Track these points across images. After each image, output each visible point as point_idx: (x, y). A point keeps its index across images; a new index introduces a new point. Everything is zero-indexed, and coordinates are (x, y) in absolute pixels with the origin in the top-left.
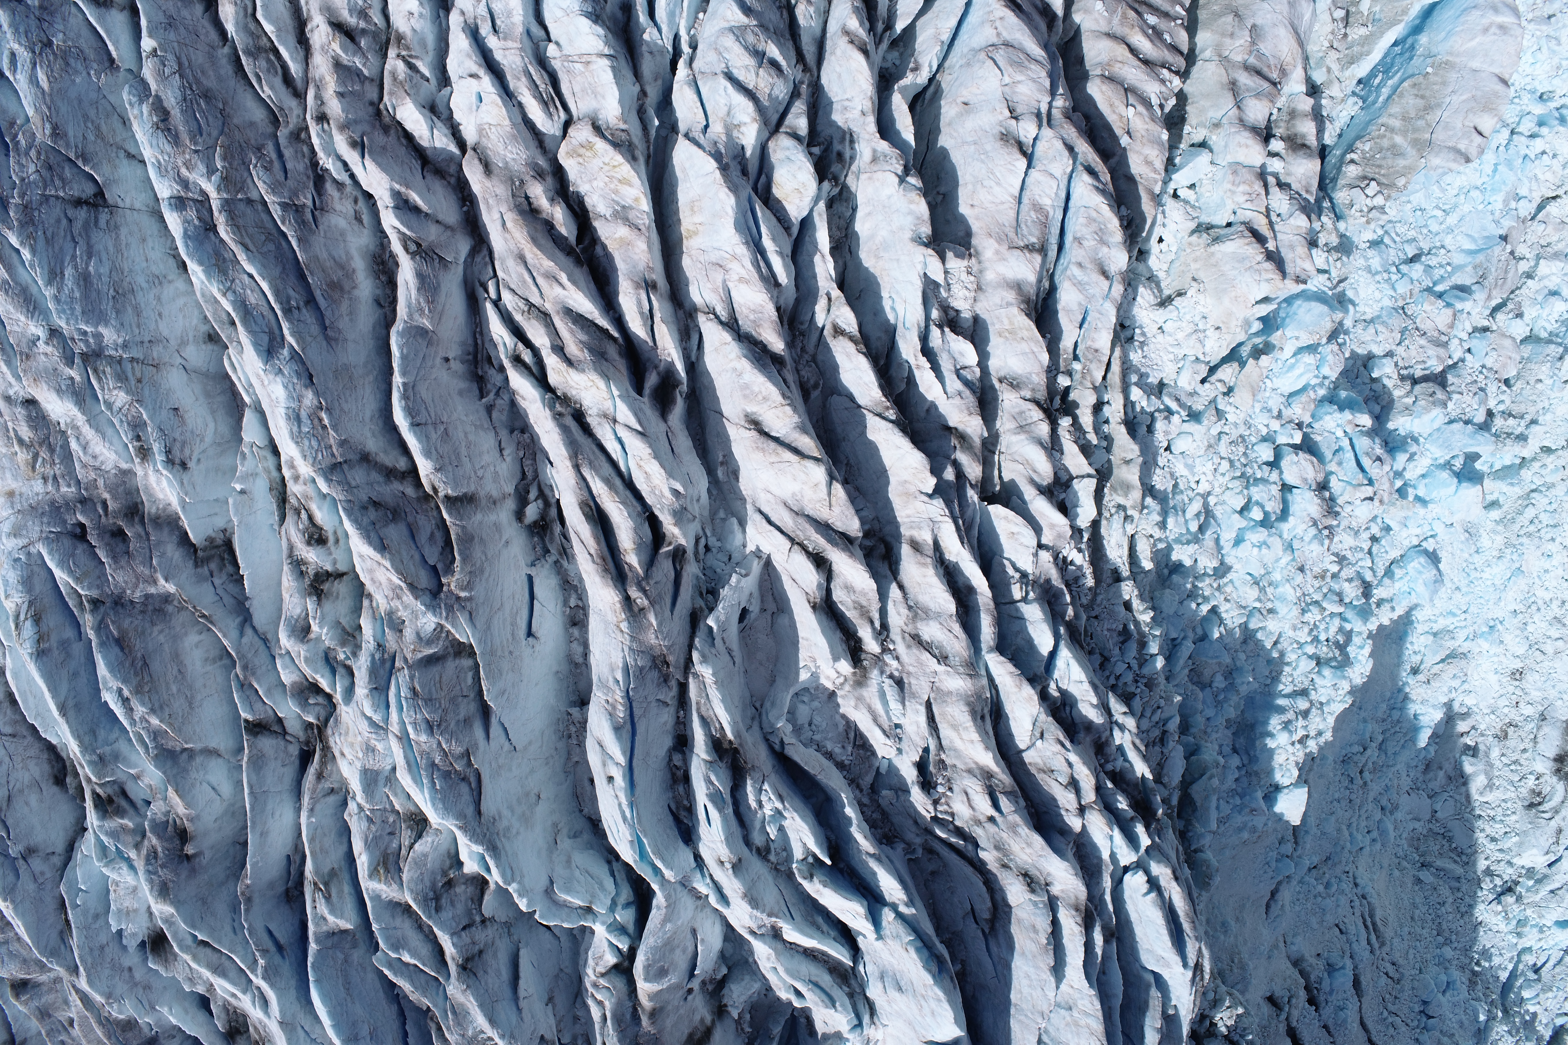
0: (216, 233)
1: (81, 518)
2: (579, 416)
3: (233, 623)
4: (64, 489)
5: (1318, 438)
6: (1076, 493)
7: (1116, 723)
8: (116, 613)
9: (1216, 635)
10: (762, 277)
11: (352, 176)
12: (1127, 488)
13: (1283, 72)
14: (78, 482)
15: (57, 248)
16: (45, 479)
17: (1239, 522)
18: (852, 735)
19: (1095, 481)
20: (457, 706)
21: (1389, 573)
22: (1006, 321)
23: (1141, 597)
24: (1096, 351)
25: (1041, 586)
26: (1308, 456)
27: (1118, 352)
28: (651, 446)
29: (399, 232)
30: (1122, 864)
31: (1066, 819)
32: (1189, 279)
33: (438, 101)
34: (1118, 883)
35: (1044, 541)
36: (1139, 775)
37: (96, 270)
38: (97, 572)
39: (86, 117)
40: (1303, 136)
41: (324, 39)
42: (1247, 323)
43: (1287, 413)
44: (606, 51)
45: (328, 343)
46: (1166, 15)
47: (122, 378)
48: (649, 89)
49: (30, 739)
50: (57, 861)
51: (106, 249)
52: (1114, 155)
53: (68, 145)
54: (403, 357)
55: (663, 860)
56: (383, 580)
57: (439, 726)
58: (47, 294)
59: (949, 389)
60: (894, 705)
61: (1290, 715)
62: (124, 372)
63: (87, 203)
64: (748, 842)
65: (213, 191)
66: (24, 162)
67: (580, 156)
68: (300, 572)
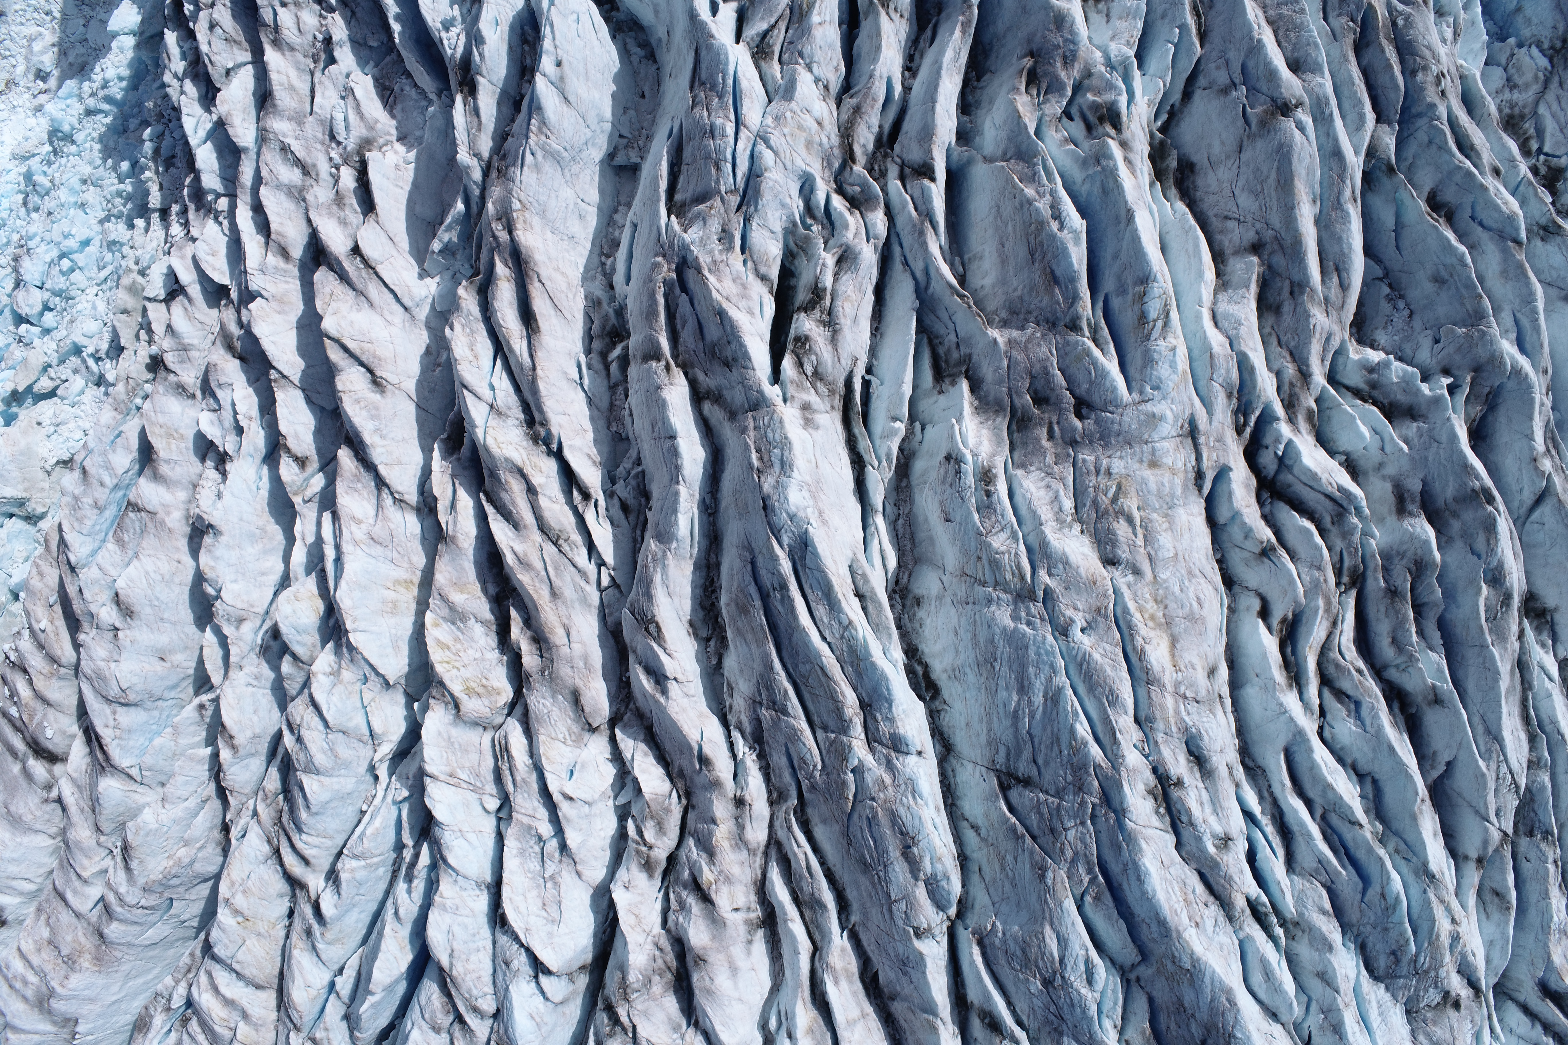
0: (862, 699)
1: (1077, 423)
2: (530, 421)
3: (936, 289)
4: (1090, 459)
8: (1054, 313)
14: (1074, 465)
15: (1049, 731)
16: (1109, 473)
22: (173, 447)
25: (204, 206)
28: (458, 372)
32: (53, 474)
35: (192, 246)
36: (175, 33)
37: (1010, 695)
38: (1067, 361)
39: (1014, 886)
41: (730, 892)
45: (749, 544)
47: (995, 565)
50: (1200, 81)
51: (999, 718)
56: (727, 282)
57: (706, 136)
58: (1064, 678)
59: (230, 394)
60: (339, 116)
62: (993, 571)
63: (1018, 780)
65: (860, 750)
66: (1079, 845)
67: (484, 686)
68: (829, 314)
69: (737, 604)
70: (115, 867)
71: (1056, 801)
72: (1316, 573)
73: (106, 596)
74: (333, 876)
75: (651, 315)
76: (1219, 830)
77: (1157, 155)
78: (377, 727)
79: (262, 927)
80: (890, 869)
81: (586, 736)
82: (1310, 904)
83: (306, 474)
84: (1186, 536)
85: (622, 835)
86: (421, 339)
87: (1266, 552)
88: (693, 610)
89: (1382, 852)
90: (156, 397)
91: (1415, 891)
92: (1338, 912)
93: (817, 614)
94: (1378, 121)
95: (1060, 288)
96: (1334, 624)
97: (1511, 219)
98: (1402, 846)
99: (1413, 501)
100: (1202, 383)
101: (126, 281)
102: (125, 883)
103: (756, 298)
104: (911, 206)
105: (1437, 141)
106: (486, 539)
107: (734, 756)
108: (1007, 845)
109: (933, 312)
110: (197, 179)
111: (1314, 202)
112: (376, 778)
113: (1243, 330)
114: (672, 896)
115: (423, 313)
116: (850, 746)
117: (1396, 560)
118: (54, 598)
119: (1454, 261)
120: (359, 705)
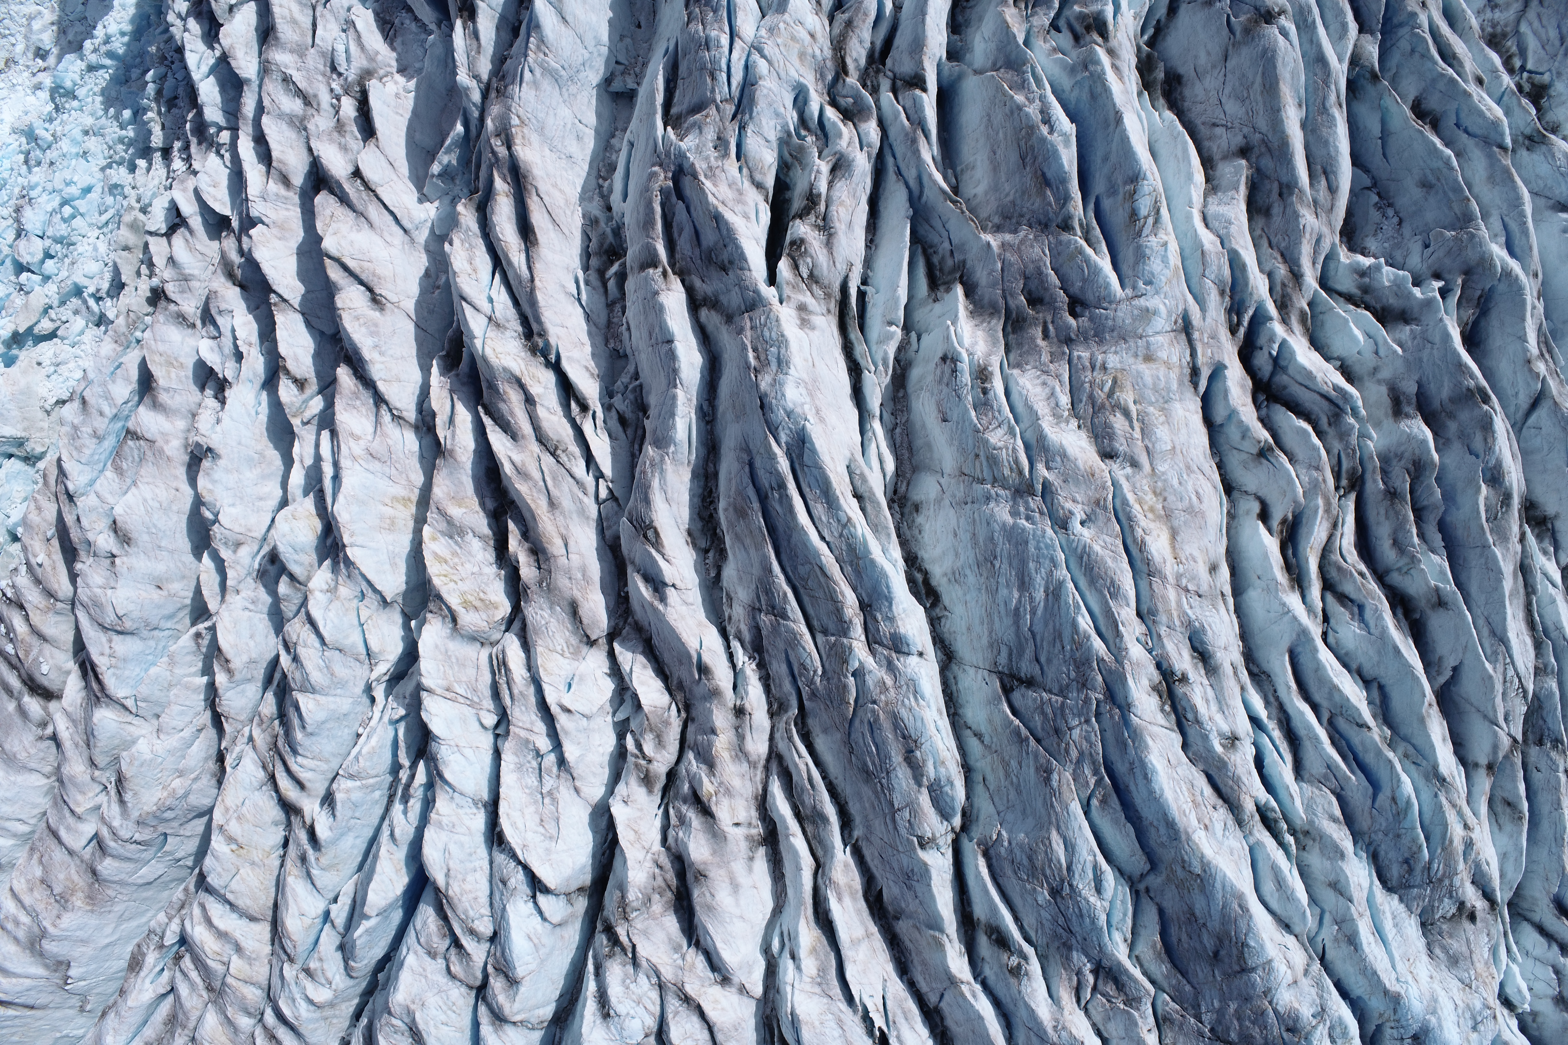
0: (860, 601)
1: (1072, 321)
2: (527, 333)
3: (928, 195)
4: (1086, 355)
8: (1046, 214)
14: (1070, 362)
15: (1051, 627)
16: (1104, 368)
22: (173, 375)
25: (206, 139)
28: (457, 284)
29: (663, 555)
33: (630, 708)
35: (194, 179)
37: (1011, 593)
38: (1060, 260)
39: (1019, 792)
41: (730, 806)
44: (427, 696)
45: (747, 445)
47: (993, 461)
51: (1000, 618)
58: (1064, 571)
59: (230, 321)
60: (340, 48)
62: (990, 467)
63: (1021, 681)
65: (860, 652)
66: (1085, 745)
67: (481, 600)
68: (824, 219)
69: (736, 509)
70: (109, 802)
71: (1060, 699)
72: (1315, 474)
73: (103, 524)
74: (329, 800)
75: (648, 224)
76: (1225, 728)
77: (1145, 67)
78: (374, 646)
79: (257, 856)
80: (892, 776)
81: (585, 649)
82: (1319, 811)
83: (305, 396)
84: (1184, 431)
85: (621, 753)
86: (420, 262)
87: (1263, 453)
88: (691, 519)
89: (1391, 755)
90: (157, 326)
91: (1426, 796)
92: (1349, 819)
93: (815, 513)
94: (1361, 31)
95: (1052, 190)
96: (1335, 526)
97: (1495, 124)
98: (1410, 748)
99: (1409, 403)
100: (1194, 281)
101: (127, 218)
102: (118, 817)
103: (752, 204)
104: (903, 115)
105: (1419, 49)
106: (485, 453)
107: (734, 666)
108: (1010, 751)
109: (927, 221)
110: (200, 113)
111: (1300, 106)
112: (373, 700)
113: (1233, 229)
114: (671, 811)
115: (423, 236)
116: (850, 648)
117: (1394, 462)
118: (51, 532)
119: (1440, 164)
120: (356, 622)
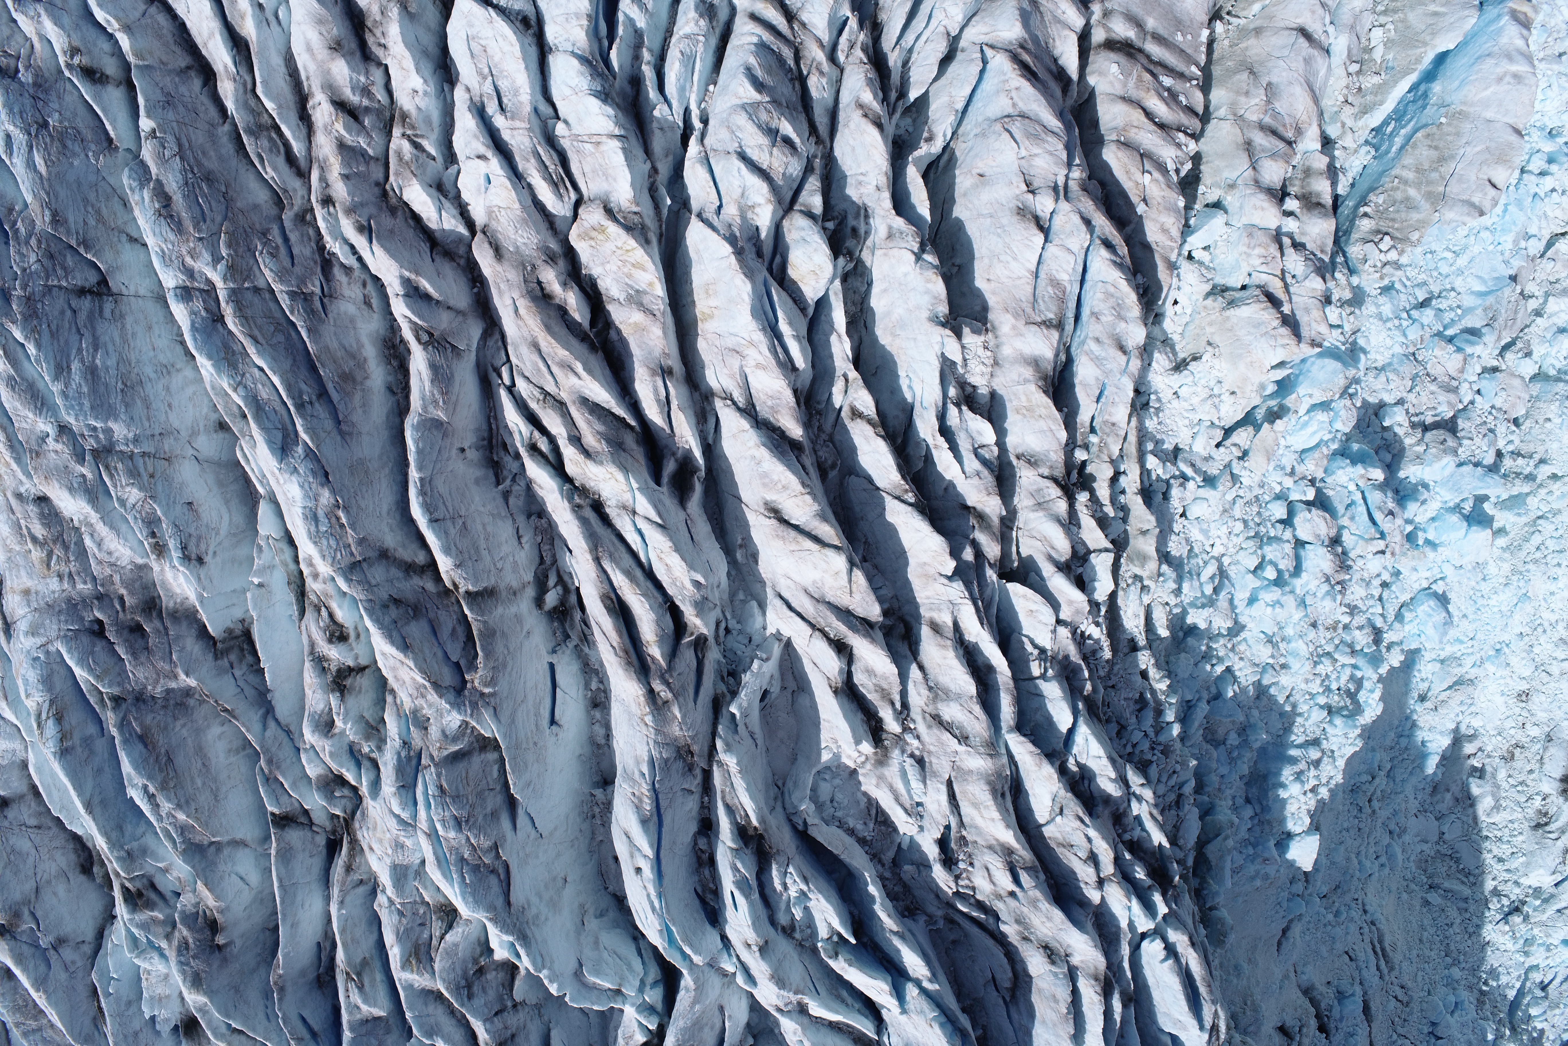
0: (224, 324)
1: (99, 615)
2: (598, 507)
3: (255, 716)
4: (80, 586)
5: (1330, 493)
6: (1093, 567)
7: (1134, 794)
8: (138, 710)
9: (1230, 694)
10: (780, 364)
11: (360, 259)
12: (1143, 558)
13: (1299, 131)
14: (94, 579)
15: (62, 341)
16: (60, 576)
17: (1252, 582)
18: (873, 812)
19: (1111, 556)
20: (484, 800)
21: (1399, 617)
22: (1023, 398)
23: (1157, 665)
24: (1113, 424)
25: (1059, 662)
26: (1320, 513)
27: (1134, 421)
28: (671, 539)
29: (410, 321)
30: (1140, 930)
31: (1085, 891)
32: (1204, 343)
33: (445, 179)
34: (1136, 948)
35: (1062, 616)
36: (1156, 844)
37: (103, 363)
38: (117, 669)
39: (86, 201)
40: (1318, 195)
41: (327, 119)
42: (1262, 387)
43: (1300, 469)
44: (617, 132)
45: (343, 438)
46: (1181, 76)
47: (134, 474)
48: (660, 166)
49: (55, 830)
50: (87, 949)
51: (112, 340)
52: (1130, 222)
53: (68, 232)
54: (419, 452)
55: (691, 946)
56: (407, 679)
57: (467, 821)
58: (54, 389)
59: (967, 469)
60: (916, 784)
61: (1302, 766)
62: (135, 467)
63: (90, 292)
64: (773, 922)
65: (219, 280)
66: (25, 251)
67: (592, 239)
68: (323, 669)
71: (50, 284)
75: (490, 635)
80: (182, 183)
81: (486, 220)
83: (849, 403)
86: (765, 569)
93: (267, 389)
95: (136, 734)
104: (287, 786)
108: (96, 233)
112: (702, 119)
114: (382, 98)
115: (769, 596)
116: (228, 280)
118: (1141, 207)
